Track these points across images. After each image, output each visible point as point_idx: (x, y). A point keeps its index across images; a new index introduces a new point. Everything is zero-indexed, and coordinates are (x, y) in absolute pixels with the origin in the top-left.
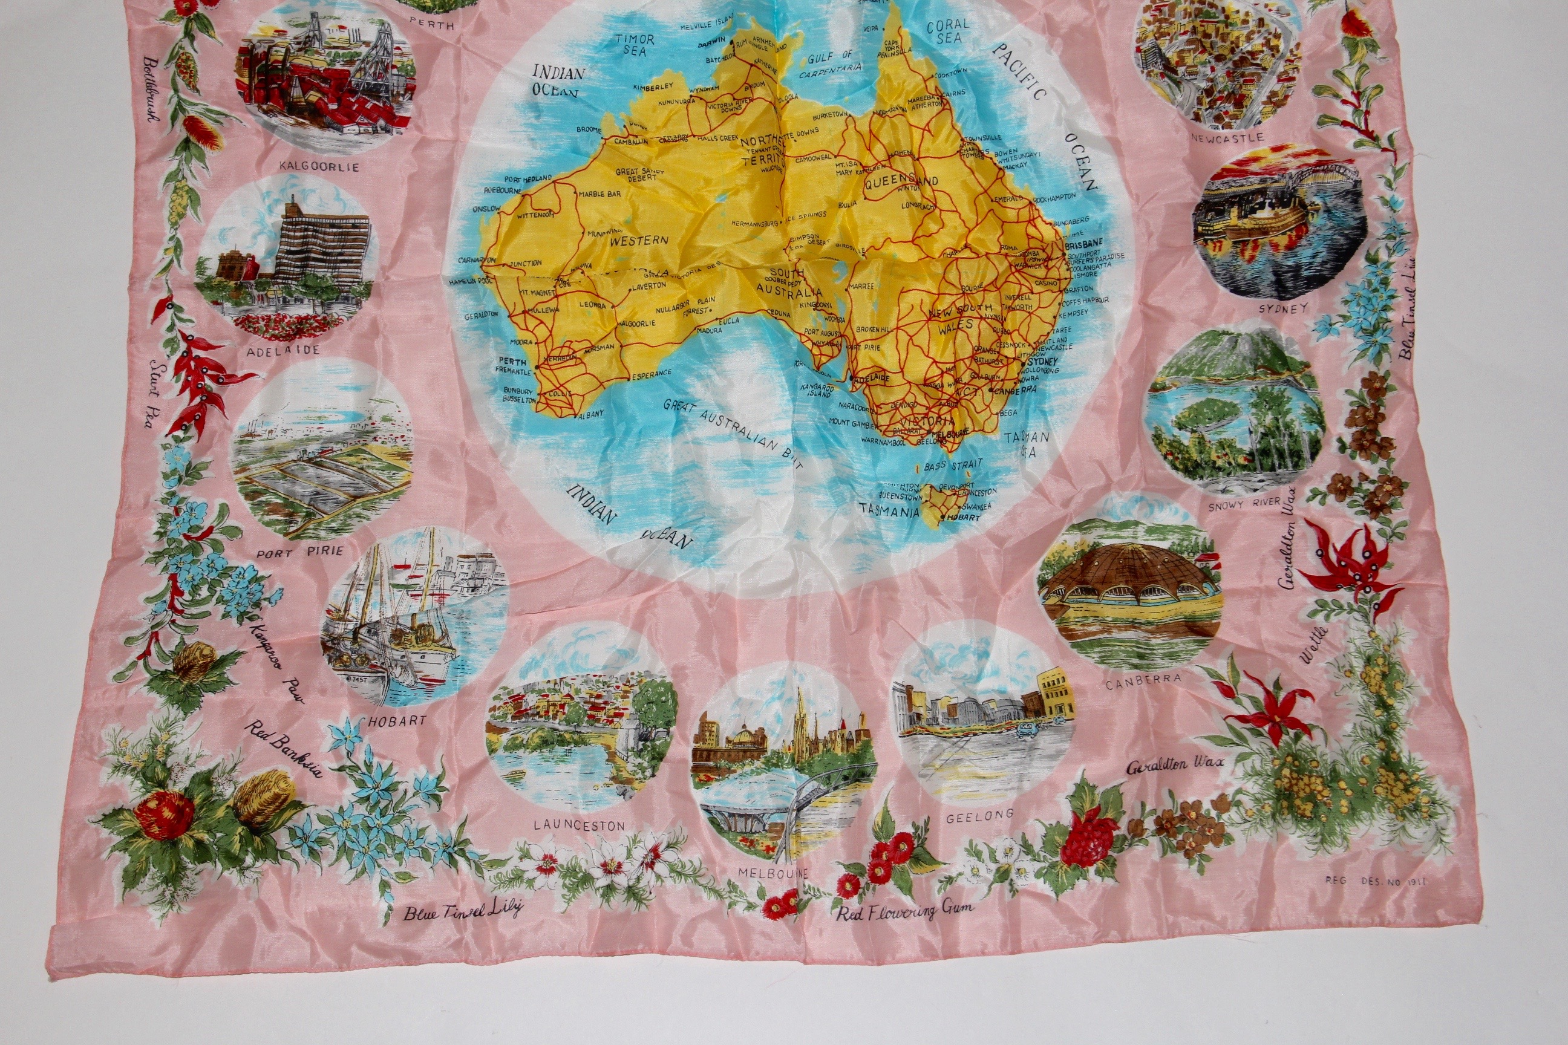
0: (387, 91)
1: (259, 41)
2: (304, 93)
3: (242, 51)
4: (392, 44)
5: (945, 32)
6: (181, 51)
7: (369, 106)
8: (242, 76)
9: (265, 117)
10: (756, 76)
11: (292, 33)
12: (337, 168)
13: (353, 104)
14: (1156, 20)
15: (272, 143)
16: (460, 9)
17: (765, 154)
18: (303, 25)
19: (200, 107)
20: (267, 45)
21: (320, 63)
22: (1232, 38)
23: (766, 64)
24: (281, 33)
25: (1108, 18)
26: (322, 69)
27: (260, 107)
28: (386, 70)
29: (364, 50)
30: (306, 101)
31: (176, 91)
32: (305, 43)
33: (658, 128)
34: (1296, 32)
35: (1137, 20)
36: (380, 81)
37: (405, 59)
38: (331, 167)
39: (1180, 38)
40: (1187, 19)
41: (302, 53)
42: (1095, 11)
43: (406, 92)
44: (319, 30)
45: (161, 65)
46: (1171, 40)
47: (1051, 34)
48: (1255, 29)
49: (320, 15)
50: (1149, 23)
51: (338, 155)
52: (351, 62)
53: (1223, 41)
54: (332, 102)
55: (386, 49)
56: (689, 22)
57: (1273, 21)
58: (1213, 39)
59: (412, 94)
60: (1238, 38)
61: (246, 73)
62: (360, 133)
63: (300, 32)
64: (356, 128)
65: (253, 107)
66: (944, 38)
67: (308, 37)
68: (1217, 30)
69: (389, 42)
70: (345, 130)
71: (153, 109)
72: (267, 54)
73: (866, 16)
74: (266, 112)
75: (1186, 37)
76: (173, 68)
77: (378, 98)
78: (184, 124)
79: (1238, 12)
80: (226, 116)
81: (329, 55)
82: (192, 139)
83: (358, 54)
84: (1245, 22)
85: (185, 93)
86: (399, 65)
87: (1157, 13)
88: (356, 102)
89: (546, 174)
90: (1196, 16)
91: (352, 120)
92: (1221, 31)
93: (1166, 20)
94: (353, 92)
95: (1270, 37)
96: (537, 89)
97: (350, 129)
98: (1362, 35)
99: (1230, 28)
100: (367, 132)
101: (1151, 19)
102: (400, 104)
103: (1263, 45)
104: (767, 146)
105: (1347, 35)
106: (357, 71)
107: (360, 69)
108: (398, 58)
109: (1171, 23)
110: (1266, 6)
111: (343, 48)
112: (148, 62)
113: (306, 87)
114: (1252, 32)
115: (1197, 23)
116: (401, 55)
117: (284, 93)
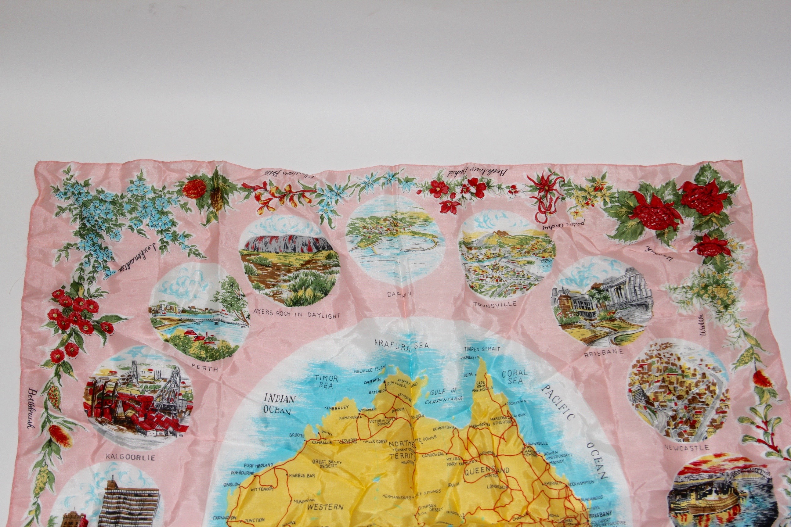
0: (175, 410)
1: (100, 378)
2: (125, 411)
3: (89, 384)
4: (180, 380)
5: (513, 377)
6: (52, 385)
7: (163, 419)
8: (87, 400)
9: (100, 425)
10: (399, 404)
11: (120, 373)
12: (141, 458)
13: (154, 418)
14: (640, 373)
15: (102, 442)
16: (222, 359)
17: (404, 452)
18: (127, 369)
19: (60, 419)
20: (104, 381)
21: (135, 392)
22: (687, 384)
23: (405, 396)
24: (113, 373)
25: (611, 369)
26: (136, 396)
27: (97, 420)
28: (175, 396)
29: (163, 384)
30: (125, 416)
31: (46, 409)
32: (128, 380)
33: (338, 434)
34: (725, 382)
35: (629, 372)
36: (171, 404)
37: (187, 390)
38: (138, 457)
39: (655, 384)
40: (659, 373)
41: (125, 386)
42: (603, 366)
43: (186, 411)
44: (137, 372)
45: (39, 394)
46: (650, 385)
47: (576, 380)
48: (701, 380)
49: (138, 362)
50: (636, 374)
51: (143, 450)
52: (154, 391)
53: (681, 386)
54: (141, 416)
55: (176, 383)
56: (358, 368)
57: (711, 375)
58: (675, 385)
59: (190, 412)
60: (690, 385)
61: (90, 398)
62: (157, 436)
63: (125, 373)
64: (155, 432)
65: (93, 419)
66: (512, 381)
67: (130, 376)
68: (678, 379)
69: (178, 379)
70: (148, 433)
71: (31, 421)
72: (104, 387)
73: (465, 367)
74: (100, 423)
75: (659, 384)
76: (46, 396)
77: (170, 414)
78: (49, 430)
79: (689, 368)
80: (76, 424)
81: (141, 387)
82: (54, 440)
83: (159, 387)
84: (694, 375)
85: (52, 411)
86: (183, 393)
87: (641, 369)
88: (157, 416)
89: (270, 463)
90: (664, 371)
91: (152, 428)
92: (680, 381)
93: (646, 373)
94: (154, 410)
95: (710, 384)
96: (266, 409)
97: (151, 433)
98: (766, 385)
99: (685, 378)
100: (161, 435)
101: (637, 372)
102: (183, 418)
103: (706, 389)
104: (405, 447)
105: (757, 385)
106: (158, 397)
107: (160, 396)
108: (183, 389)
109: (649, 375)
110: (707, 365)
111: (151, 383)
112: (31, 392)
113: (126, 407)
114: (699, 382)
115: (665, 376)
116: (185, 387)
117: (112, 411)
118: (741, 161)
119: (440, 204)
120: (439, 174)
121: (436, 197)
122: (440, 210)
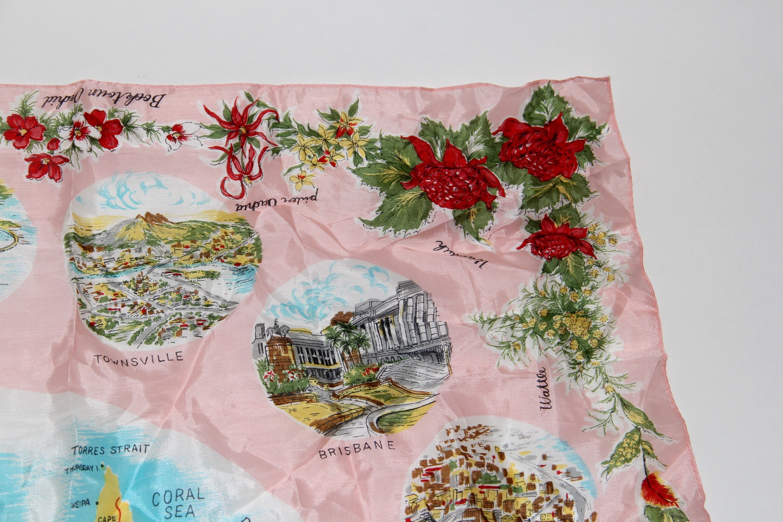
5: (174, 504)
14: (427, 486)
22: (517, 506)
25: (371, 481)
34: (590, 499)
35: (406, 486)
39: (457, 507)
40: (464, 486)
42: (356, 475)
46: (446, 511)
47: (303, 506)
48: (543, 496)
50: (420, 489)
53: (508, 509)
57: (562, 486)
58: (496, 508)
60: (524, 506)
66: (173, 512)
68: (500, 496)
73: (74, 488)
75: (464, 507)
79: (522, 474)
84: (531, 487)
87: (429, 478)
90: (474, 481)
92: (504, 499)
93: (439, 487)
95: (562, 504)
98: (666, 503)
99: (514, 494)
101: (422, 484)
103: (553, 514)
105: (649, 503)
109: (446, 490)
110: (554, 467)
114: (540, 499)
115: (476, 490)
118: (607, 80)
119: (27, 160)
120: (24, 102)
121: (18, 148)
122: (27, 174)
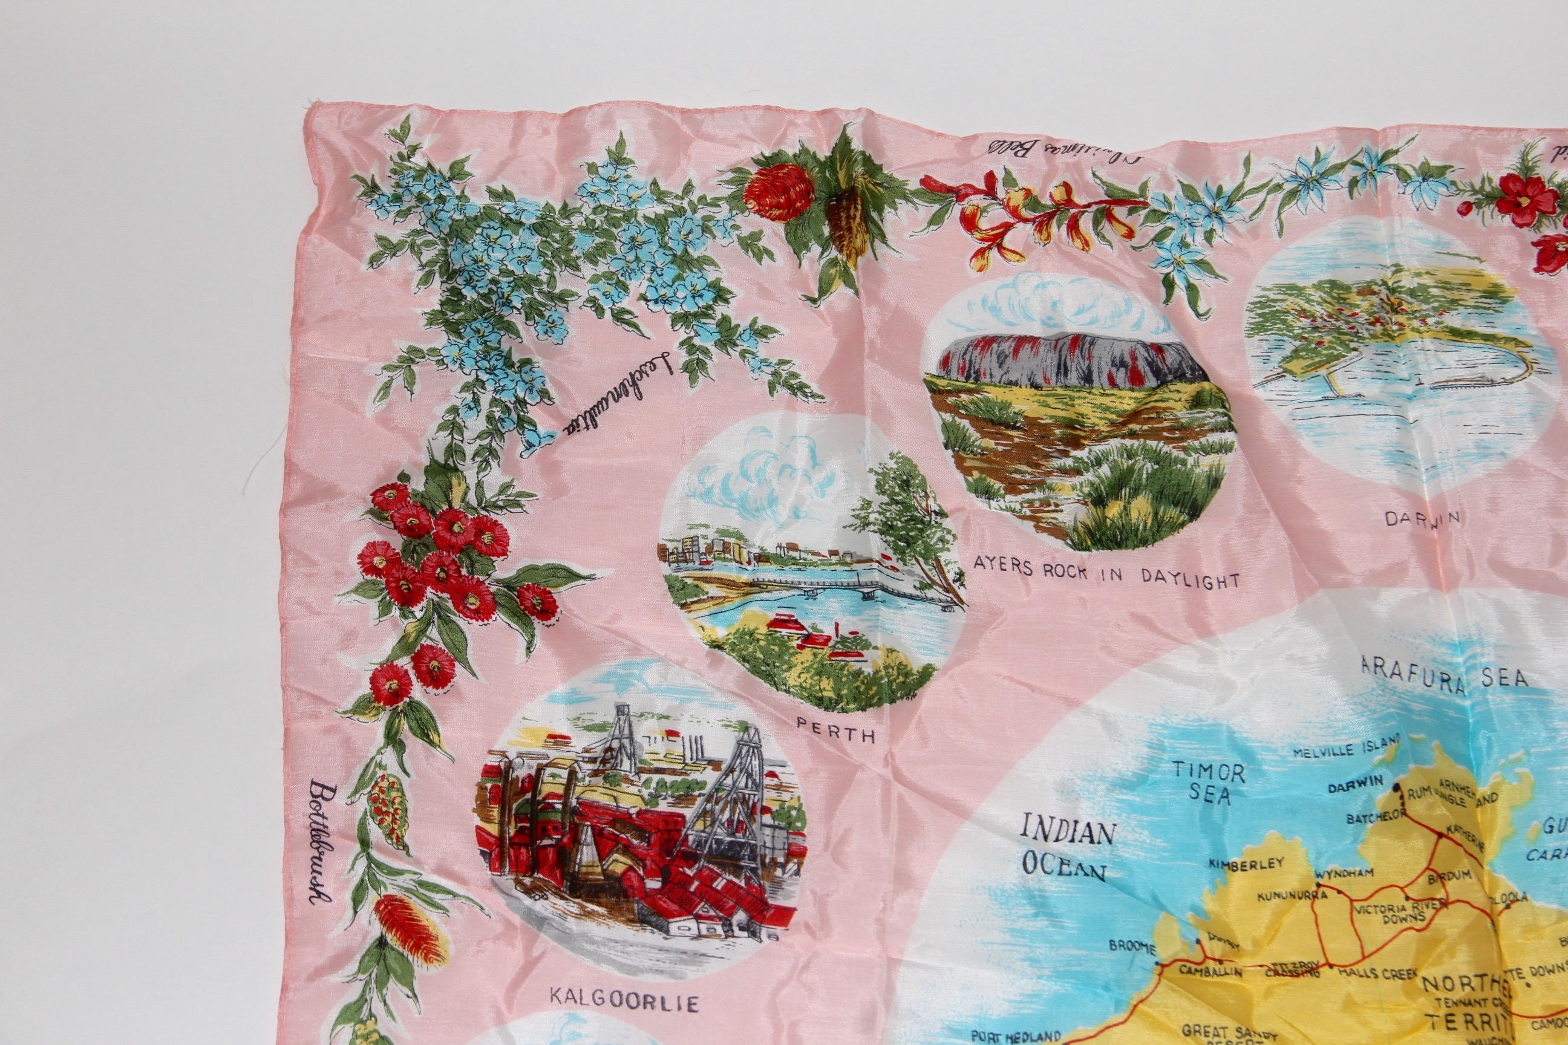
0: (753, 858)
1: (520, 755)
2: (602, 856)
3: (489, 772)
4: (761, 766)
6: (380, 773)
7: (719, 884)
8: (487, 819)
9: (527, 901)
10: (1448, 855)
11: (581, 741)
12: (658, 1003)
13: (691, 880)
15: (536, 952)
16: (886, 706)
17: (1475, 1011)
18: (601, 728)
19: (408, 876)
20: (534, 764)
21: (630, 800)
23: (1467, 834)
24: (558, 740)
26: (633, 811)
27: (518, 882)
28: (751, 813)
29: (710, 777)
30: (604, 872)
31: (365, 843)
32: (604, 761)
33: (1257, 944)
36: (740, 838)
37: (786, 796)
38: (647, 1001)
41: (599, 780)
43: (787, 862)
44: (631, 737)
45: (340, 800)
49: (633, 710)
51: (660, 979)
52: (686, 798)
54: (650, 874)
55: (749, 775)
56: (1313, 743)
59: (800, 865)
61: (495, 812)
62: (700, 936)
63: (594, 741)
64: (692, 924)
65: (507, 880)
67: (610, 749)
69: (756, 762)
70: (673, 927)
71: (320, 879)
72: (533, 782)
74: (528, 891)
76: (363, 804)
77: (737, 870)
78: (377, 909)
80: (455, 895)
81: (647, 783)
82: (392, 939)
83: (701, 785)
85: (381, 850)
86: (775, 807)
88: (698, 875)
89: (1051, 1029)
91: (686, 909)
94: (690, 858)
96: (1031, 862)
97: (683, 926)
100: (712, 935)
102: (778, 884)
104: (1479, 995)
106: (698, 817)
107: (704, 814)
108: (773, 794)
111: (673, 772)
112: (317, 790)
113: (605, 845)
116: (779, 788)
117: (565, 855)
119: (1535, 244)
120: (1524, 157)
121: (1521, 226)
122: (1535, 265)
